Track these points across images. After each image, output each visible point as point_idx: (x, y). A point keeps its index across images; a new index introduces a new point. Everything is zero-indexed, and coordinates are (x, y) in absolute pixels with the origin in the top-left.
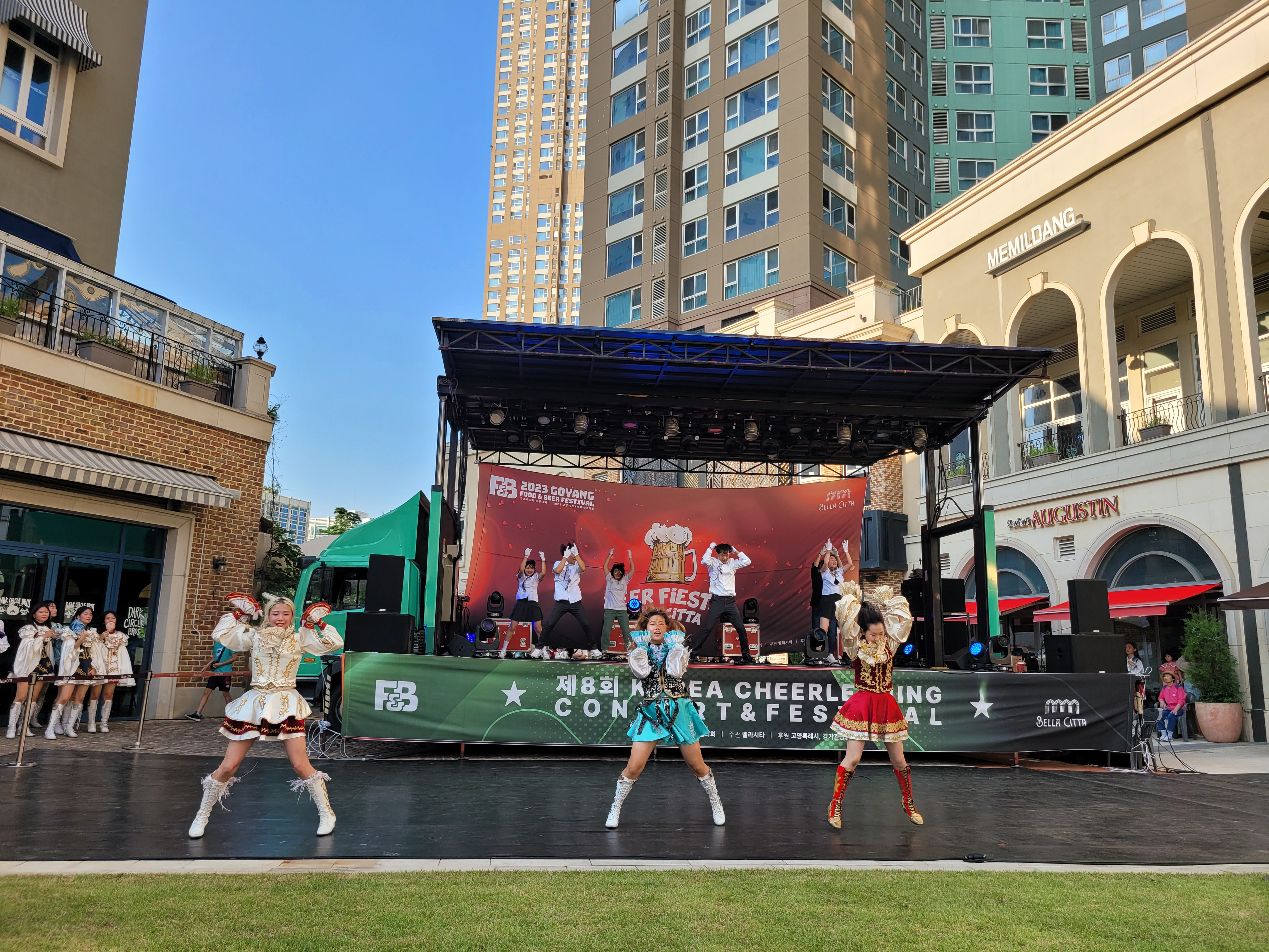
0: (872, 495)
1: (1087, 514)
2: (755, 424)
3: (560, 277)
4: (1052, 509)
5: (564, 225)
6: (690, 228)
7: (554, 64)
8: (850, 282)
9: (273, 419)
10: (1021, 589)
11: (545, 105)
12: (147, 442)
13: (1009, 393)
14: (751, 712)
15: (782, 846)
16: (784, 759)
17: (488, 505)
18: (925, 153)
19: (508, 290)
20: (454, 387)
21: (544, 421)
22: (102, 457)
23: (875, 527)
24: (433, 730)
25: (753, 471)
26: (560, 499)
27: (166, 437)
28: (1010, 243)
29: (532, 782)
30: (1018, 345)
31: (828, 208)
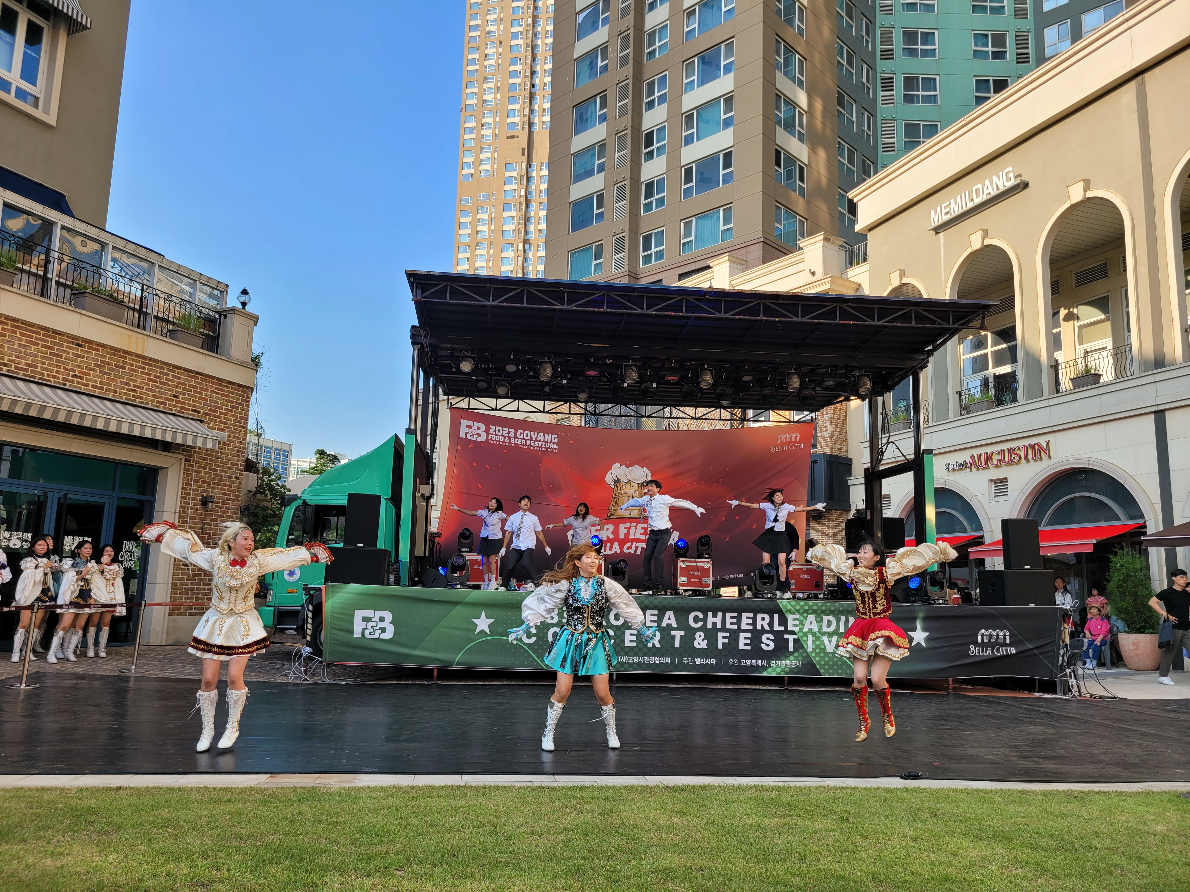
0: (819, 439)
1: (1020, 458)
2: (709, 372)
3: (526, 233)
4: (987, 453)
5: (530, 183)
6: (649, 186)
7: (520, 29)
8: (800, 238)
9: (257, 365)
10: (957, 528)
11: (512, 68)
12: (139, 387)
13: (949, 344)
14: (703, 640)
15: (732, 764)
16: (734, 684)
17: (459, 447)
18: (873, 115)
19: (477, 245)
20: (426, 337)
21: (511, 368)
22: (96, 400)
23: (821, 469)
24: (408, 655)
25: (707, 416)
26: (526, 442)
27: (156, 382)
28: (952, 201)
29: (500, 704)
30: (958, 298)
31: (780, 167)
